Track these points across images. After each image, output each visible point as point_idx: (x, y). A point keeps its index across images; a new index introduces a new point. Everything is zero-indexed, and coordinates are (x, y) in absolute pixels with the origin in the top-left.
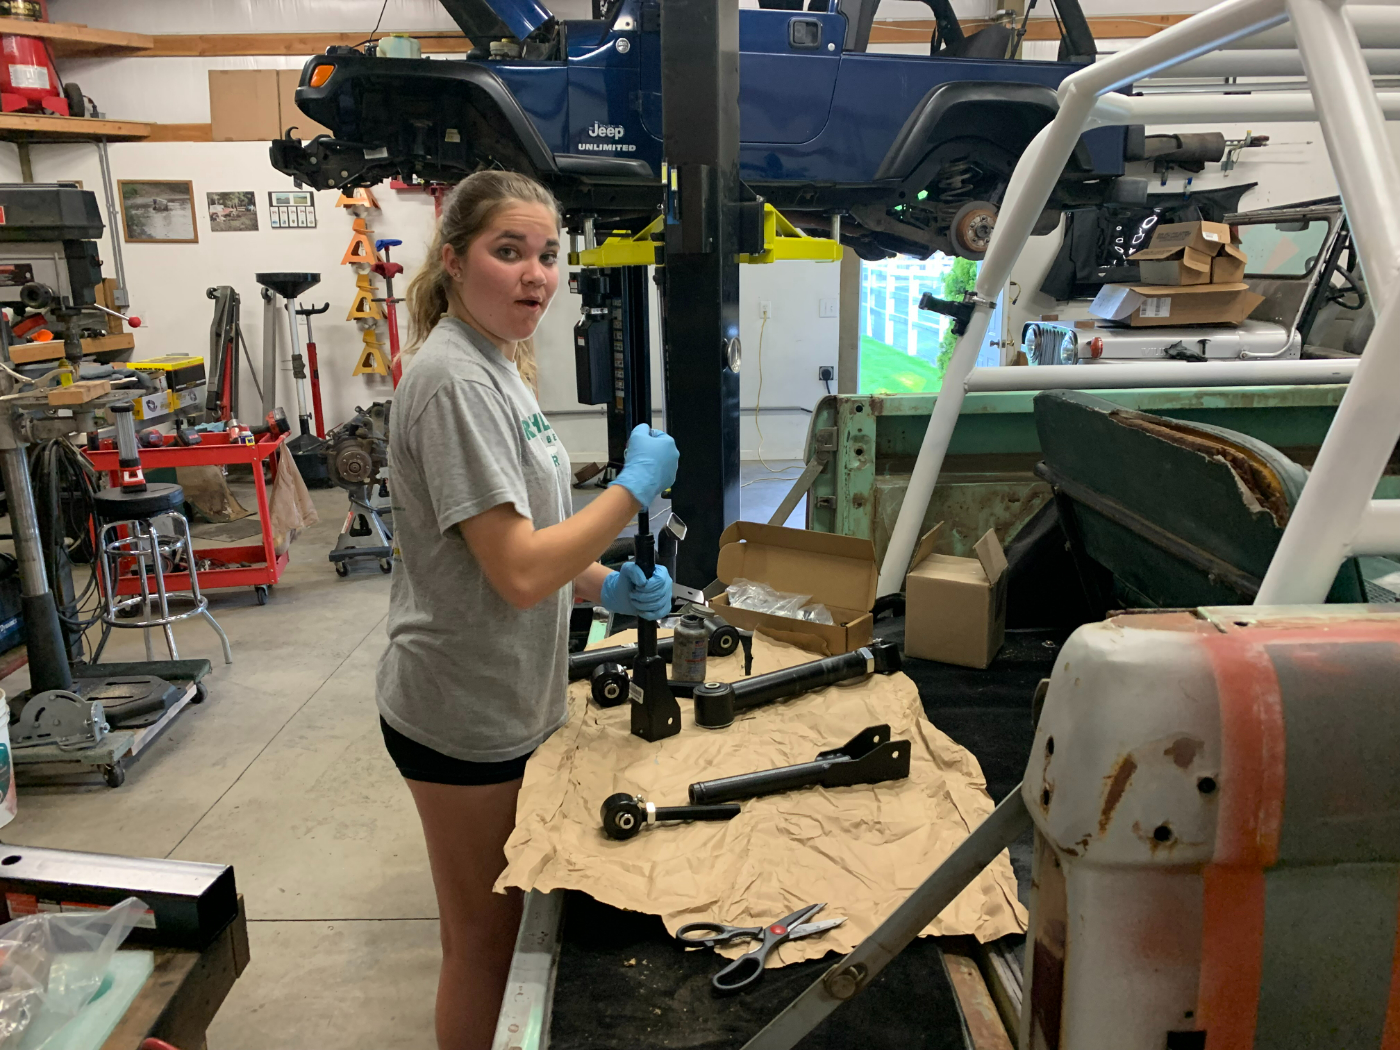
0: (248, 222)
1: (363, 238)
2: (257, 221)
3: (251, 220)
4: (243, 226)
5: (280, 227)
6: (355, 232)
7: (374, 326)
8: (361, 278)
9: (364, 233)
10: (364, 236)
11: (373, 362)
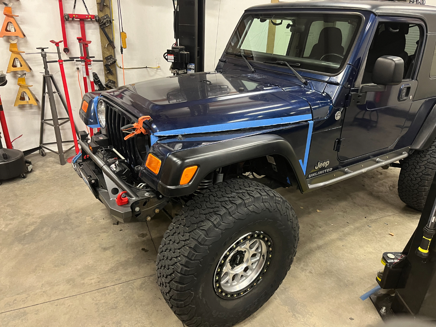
1: (11, 20)
6: (5, 16)
7: (25, 75)
8: (12, 45)
9: (12, 17)
10: (12, 19)
11: (25, 97)
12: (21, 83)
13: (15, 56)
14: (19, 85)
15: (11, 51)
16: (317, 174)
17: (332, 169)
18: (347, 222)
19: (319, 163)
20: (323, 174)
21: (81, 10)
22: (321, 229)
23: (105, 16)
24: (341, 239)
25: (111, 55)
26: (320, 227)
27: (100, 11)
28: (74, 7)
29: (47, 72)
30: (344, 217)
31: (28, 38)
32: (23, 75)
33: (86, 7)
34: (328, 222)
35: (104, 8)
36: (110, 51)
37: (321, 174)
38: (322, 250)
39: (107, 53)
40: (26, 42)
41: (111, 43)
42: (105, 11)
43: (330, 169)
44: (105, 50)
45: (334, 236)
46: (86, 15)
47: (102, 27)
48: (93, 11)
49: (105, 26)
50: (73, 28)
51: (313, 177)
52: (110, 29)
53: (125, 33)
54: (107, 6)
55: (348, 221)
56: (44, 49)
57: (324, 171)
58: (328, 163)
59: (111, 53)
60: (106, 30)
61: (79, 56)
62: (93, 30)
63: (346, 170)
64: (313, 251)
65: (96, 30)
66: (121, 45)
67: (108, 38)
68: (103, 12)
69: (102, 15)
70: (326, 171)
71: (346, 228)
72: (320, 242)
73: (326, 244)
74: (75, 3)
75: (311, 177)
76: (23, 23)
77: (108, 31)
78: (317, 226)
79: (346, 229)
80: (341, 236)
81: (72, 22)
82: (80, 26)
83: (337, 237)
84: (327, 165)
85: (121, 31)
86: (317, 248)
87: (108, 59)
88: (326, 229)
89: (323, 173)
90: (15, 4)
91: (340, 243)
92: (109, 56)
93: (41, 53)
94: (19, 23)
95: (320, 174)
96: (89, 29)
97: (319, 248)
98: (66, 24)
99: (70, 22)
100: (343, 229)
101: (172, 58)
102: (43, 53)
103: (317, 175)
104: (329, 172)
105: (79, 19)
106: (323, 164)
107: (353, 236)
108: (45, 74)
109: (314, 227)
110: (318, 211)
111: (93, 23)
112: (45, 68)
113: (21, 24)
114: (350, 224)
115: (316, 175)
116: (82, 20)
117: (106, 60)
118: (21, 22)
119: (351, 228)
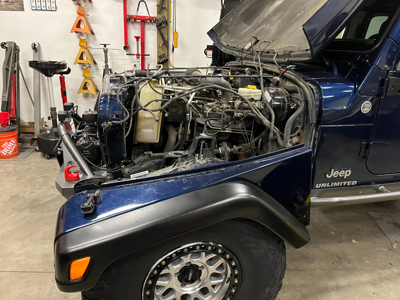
0: (18, 6)
2: (23, 6)
3: (20, 4)
4: (15, 8)
5: (36, 10)
6: (78, 15)
7: (89, 68)
8: (81, 41)
9: (83, 16)
10: (83, 17)
11: (88, 87)
12: (86, 74)
13: (83, 50)
14: (84, 76)
15: (80, 46)
16: (330, 185)
17: (356, 182)
18: (390, 264)
19: (333, 170)
20: (339, 186)
21: (143, 12)
22: (349, 265)
23: (162, 17)
24: (373, 283)
25: (164, 54)
26: (349, 262)
27: (158, 13)
28: (138, 10)
29: (107, 66)
30: (387, 256)
31: (97, 36)
32: (88, 67)
33: (148, 10)
34: (363, 258)
35: (162, 11)
36: (164, 50)
37: (337, 186)
38: (342, 294)
39: (162, 52)
40: (95, 39)
41: (166, 43)
42: (163, 13)
43: (353, 182)
44: (159, 49)
45: (365, 277)
46: (147, 17)
47: (158, 28)
48: (153, 13)
49: (161, 27)
50: (135, 29)
51: (323, 188)
52: (166, 30)
53: (178, 33)
54: (165, 8)
55: (392, 262)
56: (107, 46)
57: (343, 184)
58: (348, 173)
59: (165, 52)
60: (163, 30)
61: (136, 53)
62: (152, 31)
63: (380, 188)
64: (329, 291)
65: (154, 31)
66: (173, 45)
67: (163, 38)
68: (161, 14)
69: (160, 16)
70: (346, 184)
71: (386, 271)
72: (343, 282)
73: (350, 286)
74: (139, 6)
75: (320, 188)
76: (93, 22)
77: (164, 32)
78: (346, 260)
79: (386, 273)
80: (375, 280)
81: (135, 23)
82: (140, 27)
83: (368, 280)
84: (346, 175)
85: (174, 31)
86: (335, 288)
87: (161, 58)
88: (357, 266)
89: (341, 185)
90: (89, 5)
91: (371, 289)
92: (162, 55)
93: (104, 49)
94: (90, 22)
95: (335, 187)
96: (148, 30)
97: (338, 288)
98: (129, 25)
99: (133, 23)
100: (380, 271)
101: (211, 53)
102: (105, 49)
103: (330, 187)
104: (351, 186)
105: (140, 21)
106: (341, 173)
107: (393, 284)
108: (105, 68)
109: (340, 260)
110: (354, 241)
111: (152, 24)
112: (105, 62)
113: (92, 23)
114: (394, 266)
115: (328, 186)
116: (143, 21)
117: (160, 58)
118: (92, 21)
119: (394, 272)
